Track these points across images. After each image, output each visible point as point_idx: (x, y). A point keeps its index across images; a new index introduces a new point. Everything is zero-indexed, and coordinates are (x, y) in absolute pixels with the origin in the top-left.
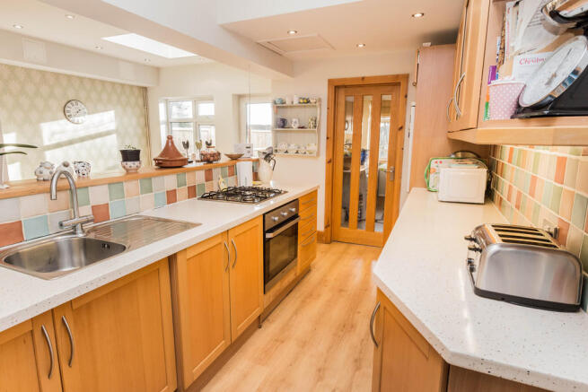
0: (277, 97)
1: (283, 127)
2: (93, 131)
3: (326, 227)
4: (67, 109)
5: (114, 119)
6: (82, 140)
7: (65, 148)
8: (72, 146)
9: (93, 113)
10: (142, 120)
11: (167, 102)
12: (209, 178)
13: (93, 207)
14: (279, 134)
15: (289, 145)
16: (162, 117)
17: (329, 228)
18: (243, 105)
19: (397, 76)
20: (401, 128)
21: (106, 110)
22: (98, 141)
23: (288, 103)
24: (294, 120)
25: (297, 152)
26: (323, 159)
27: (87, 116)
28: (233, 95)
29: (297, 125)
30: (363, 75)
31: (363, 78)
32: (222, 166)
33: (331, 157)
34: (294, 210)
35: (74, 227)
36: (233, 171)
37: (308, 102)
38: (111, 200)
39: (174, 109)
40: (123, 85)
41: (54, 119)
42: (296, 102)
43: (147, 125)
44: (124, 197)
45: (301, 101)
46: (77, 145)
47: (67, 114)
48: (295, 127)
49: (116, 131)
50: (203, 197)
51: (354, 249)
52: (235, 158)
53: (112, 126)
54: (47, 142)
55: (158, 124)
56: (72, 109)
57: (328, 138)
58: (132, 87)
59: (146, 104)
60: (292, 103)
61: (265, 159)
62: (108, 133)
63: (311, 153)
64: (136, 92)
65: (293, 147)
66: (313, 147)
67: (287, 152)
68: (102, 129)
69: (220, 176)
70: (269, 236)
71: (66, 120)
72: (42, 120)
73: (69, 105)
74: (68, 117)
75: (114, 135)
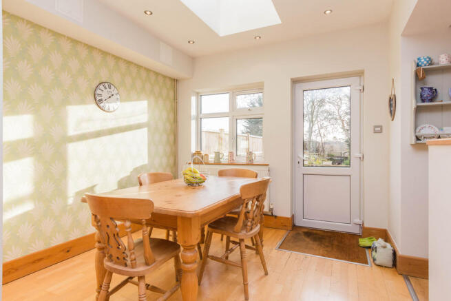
2: (124, 123)
4: (98, 92)
5: (146, 110)
6: (111, 132)
7: (91, 141)
9: (126, 100)
11: (198, 95)
16: (193, 112)
21: (138, 99)
40: (156, 74)
41: (83, 102)
43: (175, 121)
46: (105, 139)
47: (98, 98)
49: (148, 125)
53: (144, 118)
54: (71, 132)
55: (189, 119)
56: (104, 93)
58: (164, 76)
59: (175, 99)
62: (139, 126)
64: (169, 83)
68: (133, 121)
71: (94, 106)
72: (66, 102)
73: (101, 87)
74: (98, 102)
75: (146, 129)
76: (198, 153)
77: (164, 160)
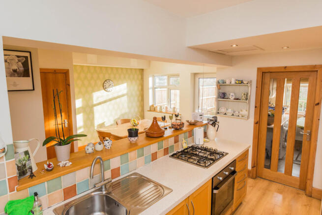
0: (220, 79)
1: (223, 98)
2: (116, 95)
3: (253, 167)
4: (105, 84)
6: (110, 100)
7: (102, 105)
8: (106, 104)
9: (117, 85)
10: (140, 87)
11: (153, 76)
12: (176, 141)
13: (112, 170)
14: (220, 102)
15: (227, 110)
16: (151, 85)
17: (255, 168)
18: (197, 79)
19: (315, 66)
20: (318, 104)
21: (123, 83)
22: (118, 100)
23: (228, 83)
24: (231, 94)
25: (233, 115)
26: (252, 120)
27: (113, 87)
28: (191, 74)
29: (234, 97)
30: (285, 66)
31: (286, 67)
32: (185, 132)
33: (258, 120)
34: (232, 168)
35: (101, 188)
36: (191, 134)
37: (242, 82)
38: (121, 164)
39: (157, 80)
40: (131, 69)
41: (99, 90)
42: (233, 82)
43: (142, 90)
44: (128, 162)
45: (237, 82)
46: (108, 103)
47: (105, 87)
48: (232, 98)
49: (127, 94)
50: (172, 156)
51: (274, 186)
52: (193, 124)
53: (125, 92)
54: (95, 102)
55: (148, 89)
56: (107, 85)
57: (256, 107)
58: (135, 69)
59: (142, 79)
60: (231, 83)
61: (212, 124)
62: (123, 96)
63: (243, 116)
64: (138, 72)
65: (230, 111)
66: (244, 112)
67: (225, 114)
68: (120, 94)
69: (183, 139)
70: (215, 191)
71: (103, 91)
72: (94, 91)
73: (106, 82)
74: (105, 89)
75: (126, 97)
76: (153, 106)
77: (136, 110)
